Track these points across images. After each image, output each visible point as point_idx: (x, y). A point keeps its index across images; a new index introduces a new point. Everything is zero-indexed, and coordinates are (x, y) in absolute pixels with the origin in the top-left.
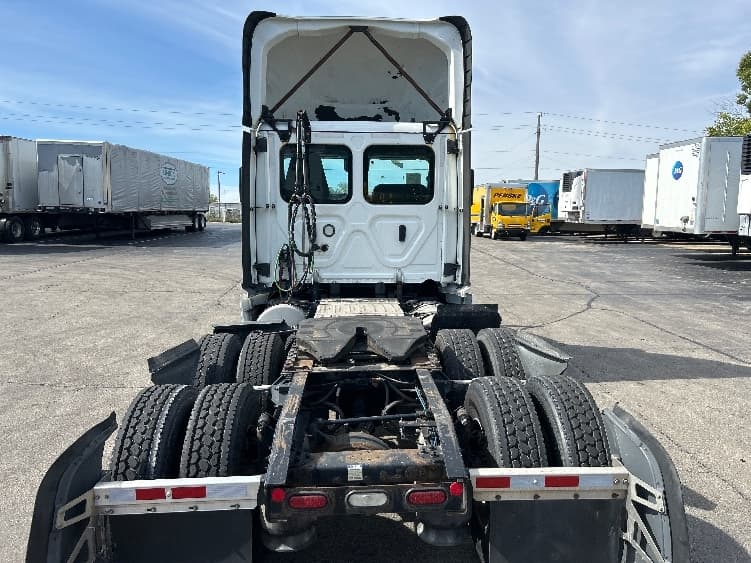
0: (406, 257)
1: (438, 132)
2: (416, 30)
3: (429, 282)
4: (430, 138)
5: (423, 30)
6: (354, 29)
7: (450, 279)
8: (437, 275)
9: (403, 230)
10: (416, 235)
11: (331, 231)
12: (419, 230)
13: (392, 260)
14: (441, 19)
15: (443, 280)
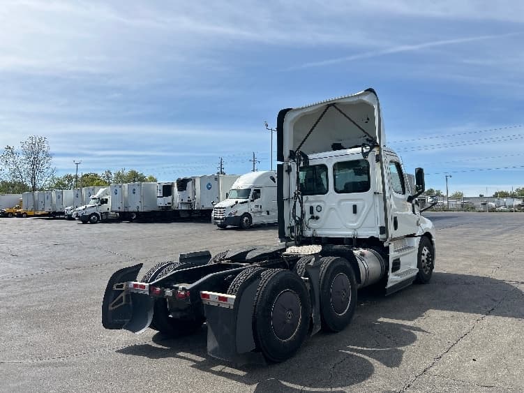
0: (358, 223)
1: (370, 151)
2: (356, 99)
3: (372, 238)
4: (365, 155)
5: (360, 98)
6: (329, 106)
7: (384, 236)
8: (376, 233)
9: (355, 207)
10: (363, 209)
11: (320, 209)
12: (364, 207)
13: (351, 225)
14: (366, 91)
15: (381, 237)
